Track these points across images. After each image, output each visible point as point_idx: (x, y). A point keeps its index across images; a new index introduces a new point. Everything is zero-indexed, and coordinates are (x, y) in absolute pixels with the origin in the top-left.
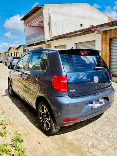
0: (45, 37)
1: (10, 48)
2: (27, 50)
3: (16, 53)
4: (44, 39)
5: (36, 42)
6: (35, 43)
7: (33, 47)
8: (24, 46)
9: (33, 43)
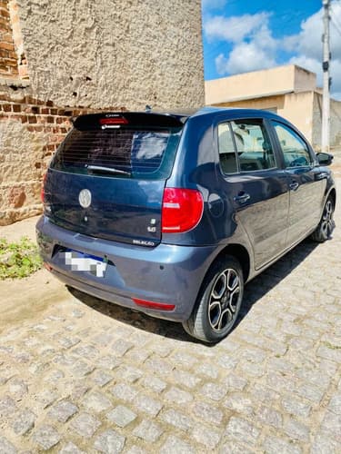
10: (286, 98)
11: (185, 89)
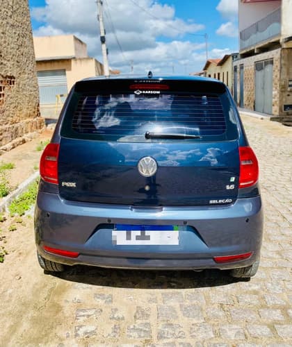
0: (282, 29)
1: (208, 64)
2: (238, 67)
3: (219, 74)
4: (280, 34)
5: (261, 45)
6: (257, 49)
7: (253, 57)
8: (234, 56)
9: (252, 48)
10: (73, 62)
11: (22, 49)
